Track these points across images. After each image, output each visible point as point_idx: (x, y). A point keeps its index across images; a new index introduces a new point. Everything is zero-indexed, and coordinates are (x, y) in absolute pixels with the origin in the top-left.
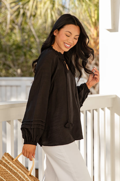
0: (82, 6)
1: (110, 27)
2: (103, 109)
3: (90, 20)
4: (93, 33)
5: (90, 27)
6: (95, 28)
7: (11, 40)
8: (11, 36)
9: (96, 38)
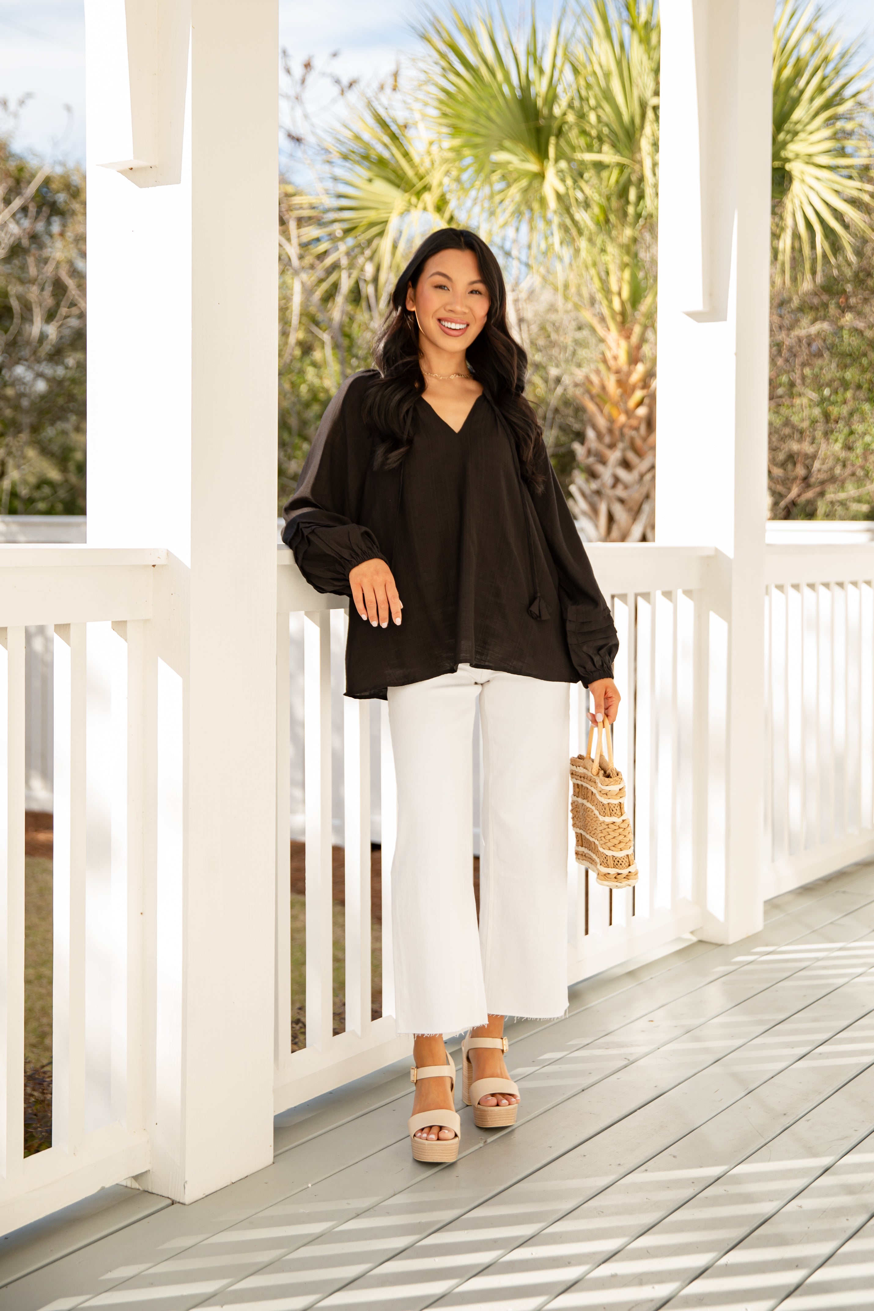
0: (577, 251)
1: (698, 305)
2: (668, 594)
3: (605, 303)
4: (615, 351)
5: (606, 329)
6: (623, 333)
7: (304, 389)
8: (301, 372)
9: (625, 368)
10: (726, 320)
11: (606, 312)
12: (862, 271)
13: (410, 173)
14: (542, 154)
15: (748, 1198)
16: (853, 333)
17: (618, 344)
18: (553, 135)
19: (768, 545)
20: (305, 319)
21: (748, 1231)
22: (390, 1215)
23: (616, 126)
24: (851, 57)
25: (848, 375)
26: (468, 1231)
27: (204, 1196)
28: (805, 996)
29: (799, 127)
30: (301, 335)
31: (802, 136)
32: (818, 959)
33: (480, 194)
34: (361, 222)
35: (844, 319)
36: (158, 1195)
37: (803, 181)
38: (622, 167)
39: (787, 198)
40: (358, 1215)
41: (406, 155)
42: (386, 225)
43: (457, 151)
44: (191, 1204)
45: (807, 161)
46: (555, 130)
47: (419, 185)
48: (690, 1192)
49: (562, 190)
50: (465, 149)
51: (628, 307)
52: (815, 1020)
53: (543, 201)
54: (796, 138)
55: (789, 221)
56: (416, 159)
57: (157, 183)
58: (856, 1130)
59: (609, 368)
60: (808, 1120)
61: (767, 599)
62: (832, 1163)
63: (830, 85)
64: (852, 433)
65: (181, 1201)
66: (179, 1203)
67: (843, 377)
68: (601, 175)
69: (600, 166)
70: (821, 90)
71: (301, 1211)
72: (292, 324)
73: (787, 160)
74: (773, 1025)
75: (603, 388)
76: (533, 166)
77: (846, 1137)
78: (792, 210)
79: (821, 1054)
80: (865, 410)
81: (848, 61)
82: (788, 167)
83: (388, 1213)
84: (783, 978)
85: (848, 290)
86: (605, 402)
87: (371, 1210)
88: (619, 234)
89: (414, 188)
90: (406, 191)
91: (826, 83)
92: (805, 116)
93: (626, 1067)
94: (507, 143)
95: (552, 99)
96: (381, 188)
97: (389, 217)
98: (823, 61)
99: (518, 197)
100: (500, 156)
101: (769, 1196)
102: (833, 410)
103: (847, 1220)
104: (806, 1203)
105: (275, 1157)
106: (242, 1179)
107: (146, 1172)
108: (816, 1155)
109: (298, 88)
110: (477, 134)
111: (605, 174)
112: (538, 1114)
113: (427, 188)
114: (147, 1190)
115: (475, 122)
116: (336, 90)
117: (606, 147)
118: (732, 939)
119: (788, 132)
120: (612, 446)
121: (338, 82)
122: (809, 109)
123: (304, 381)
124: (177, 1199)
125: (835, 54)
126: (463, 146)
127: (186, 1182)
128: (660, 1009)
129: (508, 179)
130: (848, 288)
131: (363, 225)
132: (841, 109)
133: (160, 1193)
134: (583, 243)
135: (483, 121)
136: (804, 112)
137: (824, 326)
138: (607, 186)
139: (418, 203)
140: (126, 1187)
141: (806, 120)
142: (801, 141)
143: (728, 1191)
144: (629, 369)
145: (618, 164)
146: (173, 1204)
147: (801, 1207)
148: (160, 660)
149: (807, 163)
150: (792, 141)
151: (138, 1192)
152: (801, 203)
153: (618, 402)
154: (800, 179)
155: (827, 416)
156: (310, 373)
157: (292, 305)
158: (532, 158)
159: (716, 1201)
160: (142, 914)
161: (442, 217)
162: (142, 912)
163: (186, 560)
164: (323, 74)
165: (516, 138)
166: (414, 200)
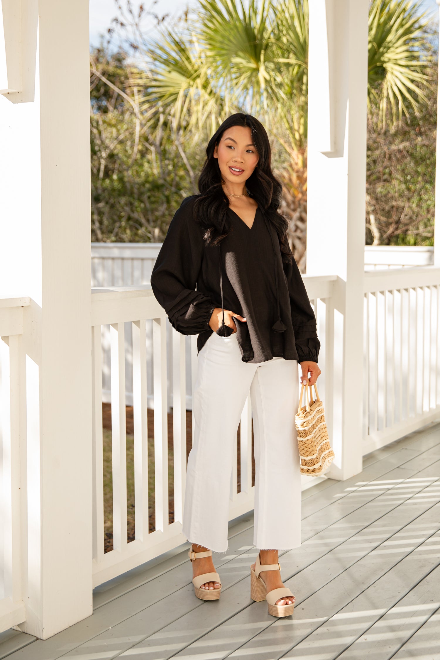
0: (277, 108)
1: (328, 149)
3: (291, 136)
4: (296, 160)
5: (291, 149)
6: (300, 151)
7: (143, 174)
8: (141, 165)
9: (301, 169)
10: (343, 157)
11: (291, 140)
12: (427, 114)
13: (190, 67)
14: (257, 59)
15: (339, 635)
16: (422, 147)
17: (298, 157)
18: (263, 49)
19: (366, 272)
20: (142, 139)
21: (337, 655)
22: (150, 646)
23: (295, 44)
24: (418, 7)
25: (420, 169)
26: (190, 655)
27: (54, 635)
28: (380, 511)
29: (390, 45)
30: (140, 147)
31: (392, 49)
32: (389, 489)
33: (225, 80)
34: (166, 93)
35: (418, 140)
36: (29, 634)
37: (392, 73)
38: (300, 66)
39: (384, 82)
40: (134, 646)
41: (188, 59)
42: (178, 95)
43: (214, 57)
44: (46, 640)
45: (395, 62)
46: (264, 47)
47: (195, 75)
48: (309, 631)
49: (268, 78)
50: (217, 57)
51: (303, 138)
52: (384, 526)
53: (258, 83)
54: (389, 51)
55: (385, 94)
56: (193, 60)
57: (22, 101)
58: (399, 593)
59: (293, 169)
60: (375, 587)
61: (365, 299)
62: (384, 613)
63: (406, 23)
64: (421, 199)
65: (41, 638)
66: (40, 639)
67: (417, 170)
68: (289, 69)
69: (288, 65)
70: (402, 25)
71: (104, 644)
72: (136, 142)
73: (384, 62)
74: (362, 529)
75: (290, 180)
76: (253, 65)
77: (393, 597)
78: (386, 88)
79: (385, 546)
80: (427, 187)
81: (416, 10)
82: (385, 65)
83: (149, 645)
84: (369, 501)
85: (420, 124)
86: (291, 187)
87: (140, 643)
88: (298, 100)
89: (192, 76)
90: (188, 78)
91: (404, 22)
92: (394, 39)
93: (283, 555)
94: (241, 54)
95: (263, 29)
96: (175, 76)
97: (179, 91)
98: (403, 10)
99: (246, 81)
100: (236, 60)
101: (350, 633)
102: (412, 187)
103: (390, 647)
104: (369, 637)
105: (93, 611)
106: (75, 624)
107: (23, 623)
108: (376, 608)
109: (137, 20)
110: (223, 49)
111: (291, 69)
112: (234, 584)
113: (198, 76)
114: (24, 631)
115: (221, 43)
116: (155, 21)
117: (291, 55)
118: (345, 477)
119: (385, 47)
120: (294, 210)
121: (156, 17)
122: (396, 35)
123: (143, 171)
124: (39, 637)
125: (409, 7)
126: (216, 55)
127: (44, 628)
128: (305, 519)
129: (240, 71)
130: (420, 123)
131: (168, 95)
132: (412, 36)
133: (31, 634)
134: (279, 105)
135: (226, 42)
136: (393, 36)
137: (407, 144)
138: (292, 75)
139: (194, 84)
140: (14, 629)
141: (394, 41)
142: (392, 52)
143: (329, 630)
144: (304, 170)
145: (296, 64)
146: (37, 640)
147: (366, 639)
148: (27, 356)
149: (395, 64)
150: (386, 52)
151: (19, 632)
152: (391, 84)
153: (298, 188)
154: (391, 72)
155: (409, 189)
156: (146, 165)
157: (135, 132)
158: (252, 61)
159: (323, 637)
160: (19, 489)
161: (206, 91)
162: (19, 488)
163: (39, 302)
164: (149, 13)
165: (244, 51)
166: (192, 83)
